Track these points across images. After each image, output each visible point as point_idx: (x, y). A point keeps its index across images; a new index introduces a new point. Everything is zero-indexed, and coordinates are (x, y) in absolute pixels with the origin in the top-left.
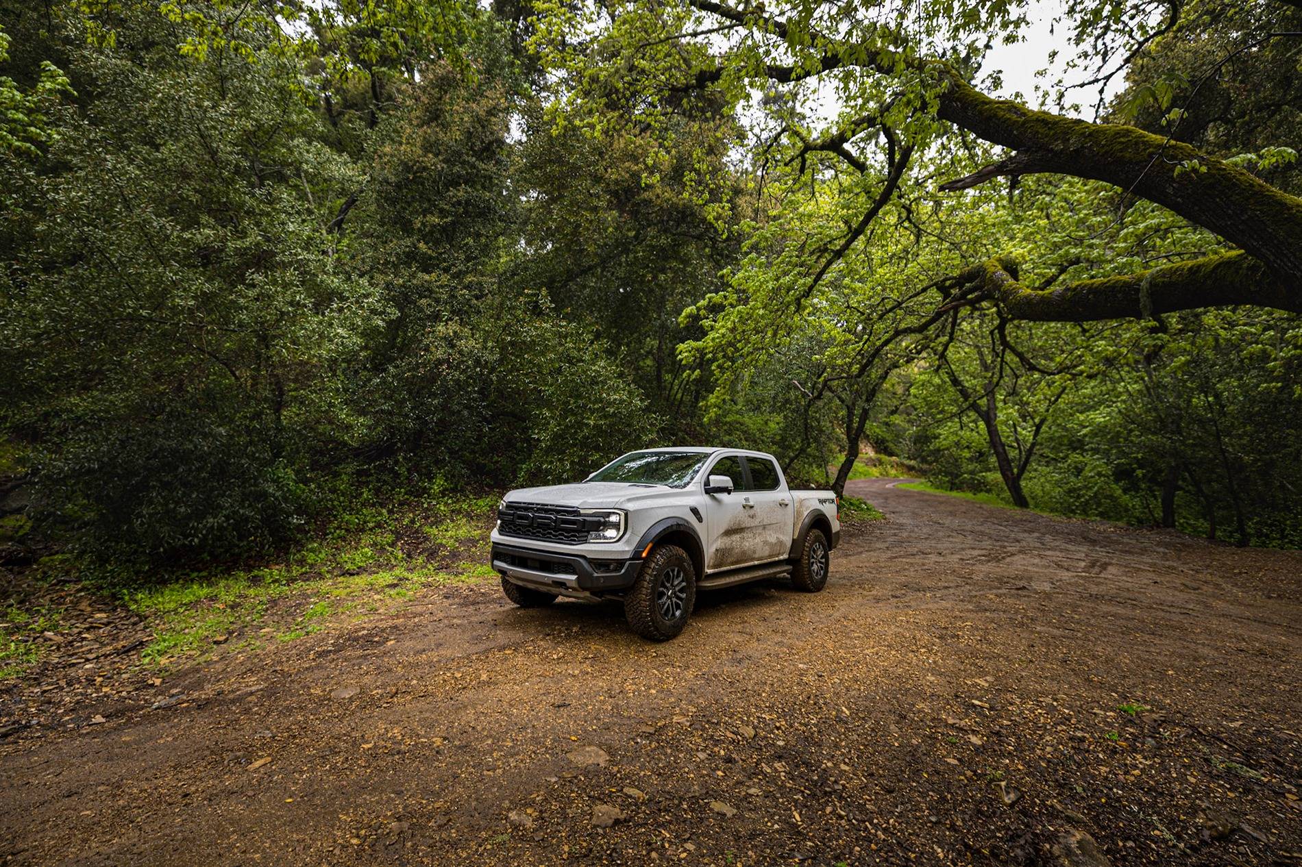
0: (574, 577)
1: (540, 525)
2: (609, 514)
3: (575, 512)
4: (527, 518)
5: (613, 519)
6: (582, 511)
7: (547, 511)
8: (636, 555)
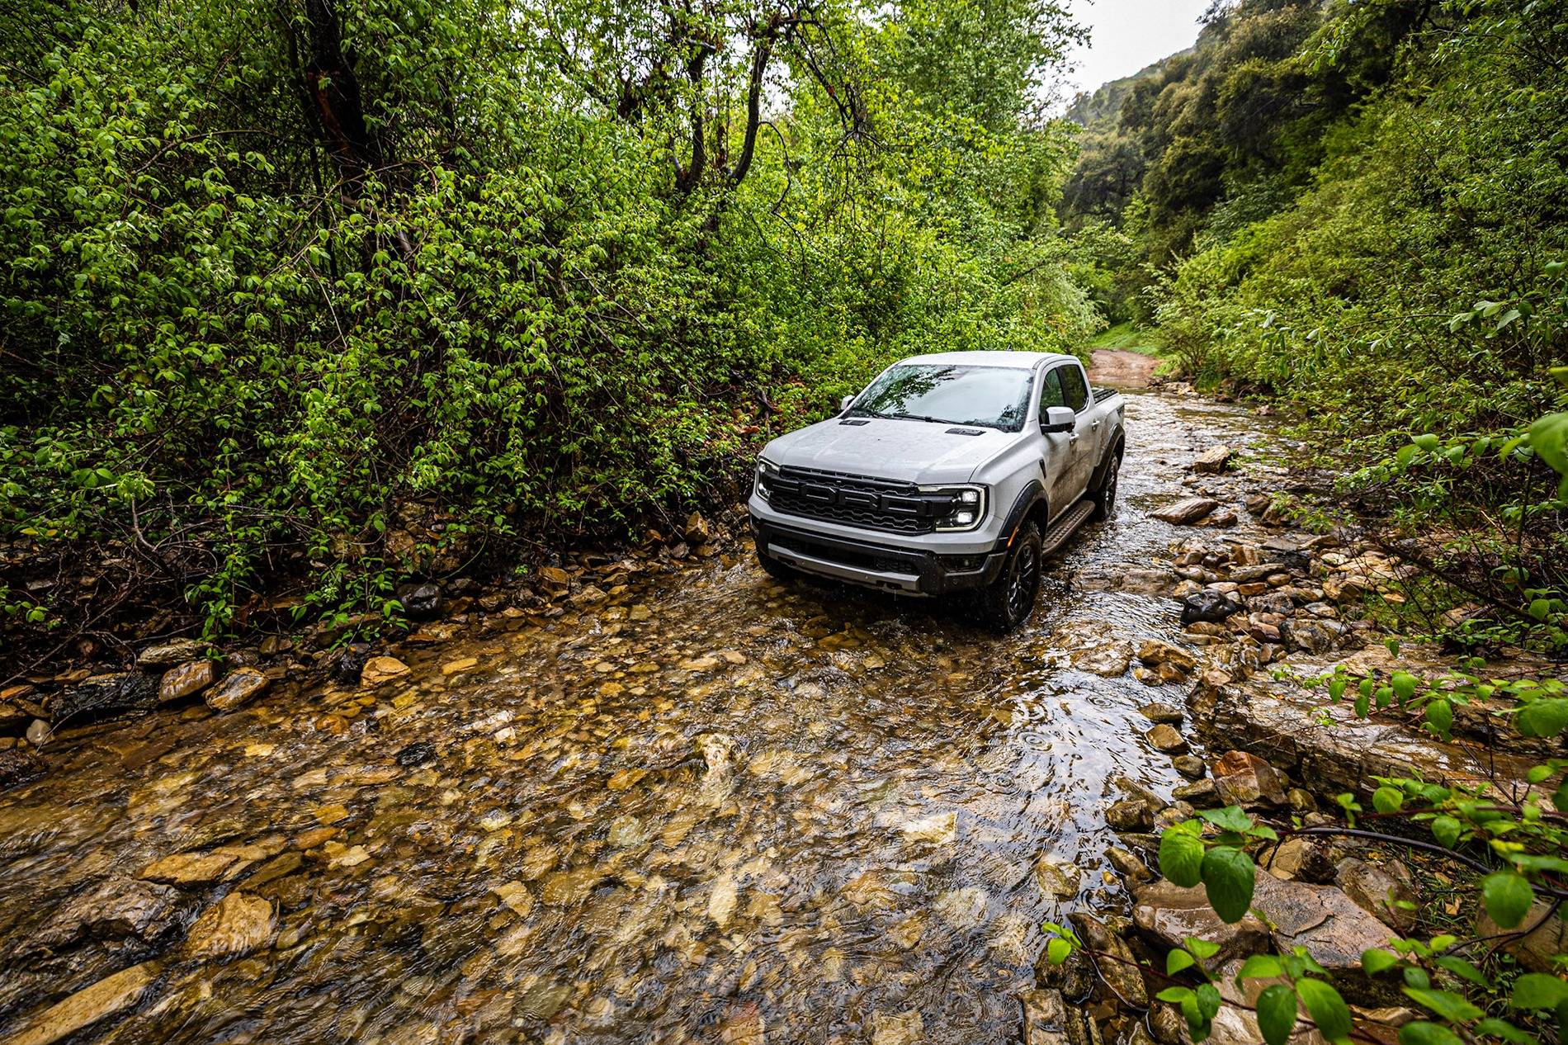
0: (915, 578)
1: (850, 505)
2: (961, 491)
3: (913, 490)
4: (825, 493)
5: (969, 497)
6: (921, 489)
7: (860, 486)
8: (1000, 545)
